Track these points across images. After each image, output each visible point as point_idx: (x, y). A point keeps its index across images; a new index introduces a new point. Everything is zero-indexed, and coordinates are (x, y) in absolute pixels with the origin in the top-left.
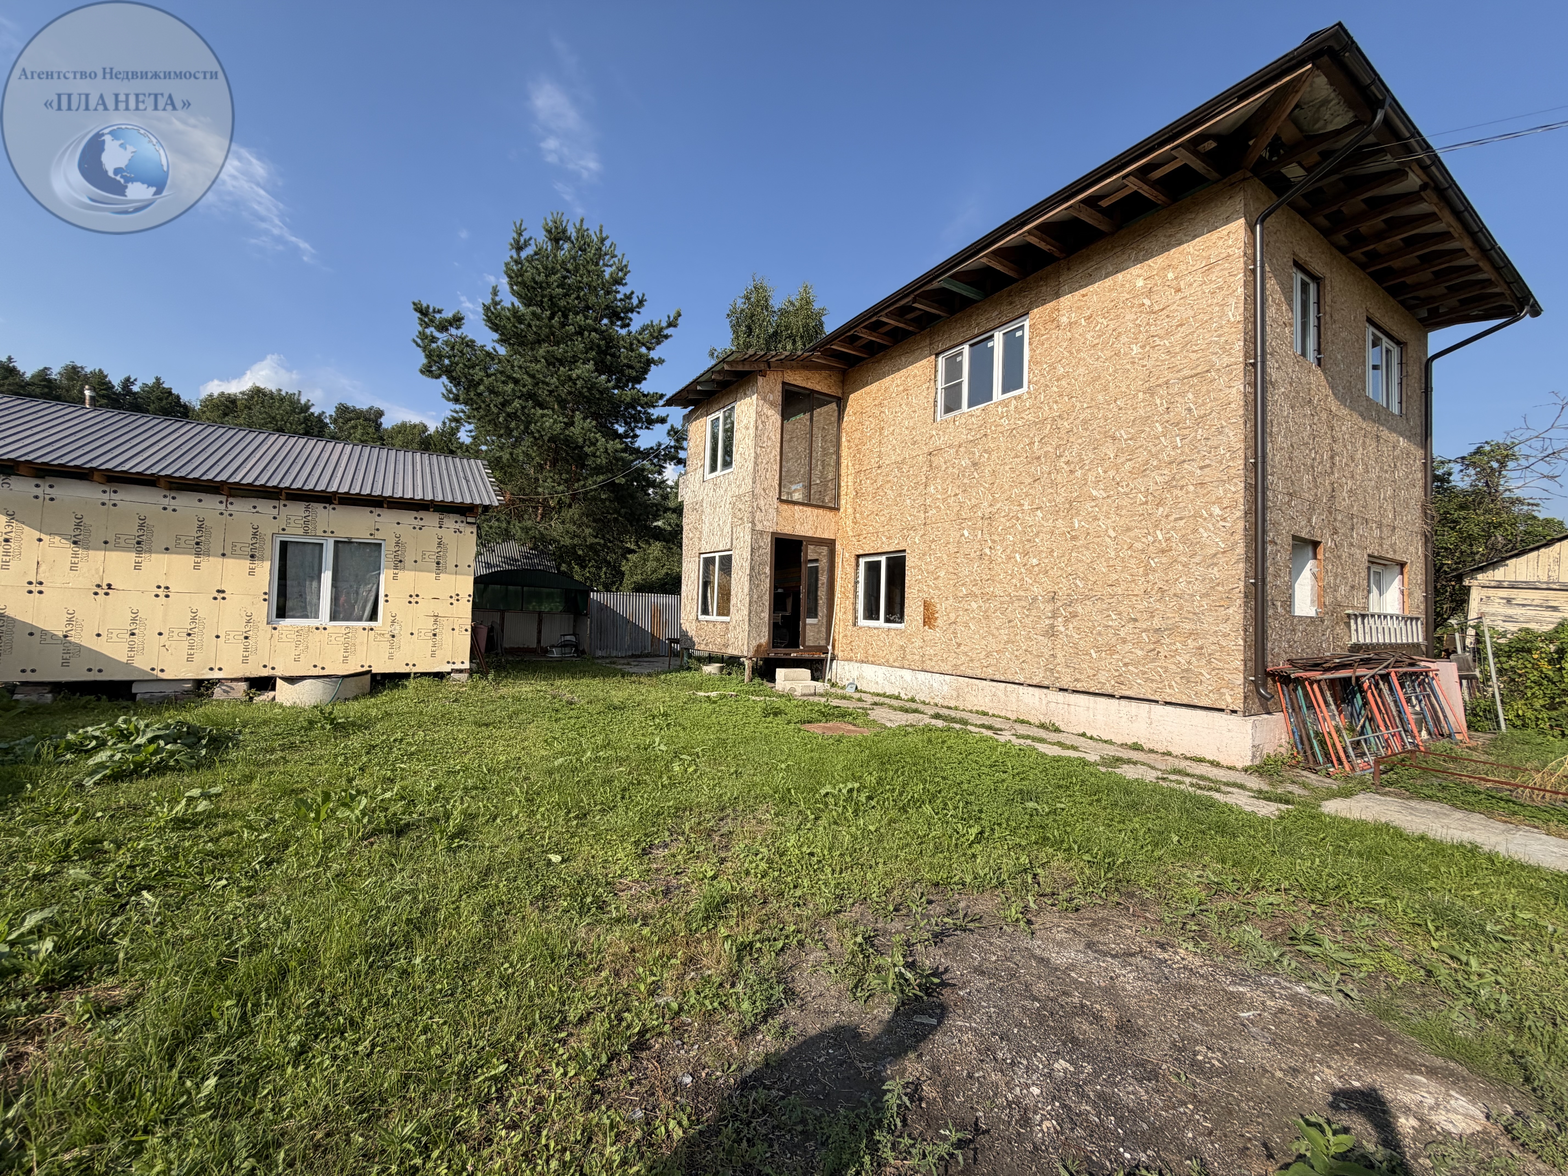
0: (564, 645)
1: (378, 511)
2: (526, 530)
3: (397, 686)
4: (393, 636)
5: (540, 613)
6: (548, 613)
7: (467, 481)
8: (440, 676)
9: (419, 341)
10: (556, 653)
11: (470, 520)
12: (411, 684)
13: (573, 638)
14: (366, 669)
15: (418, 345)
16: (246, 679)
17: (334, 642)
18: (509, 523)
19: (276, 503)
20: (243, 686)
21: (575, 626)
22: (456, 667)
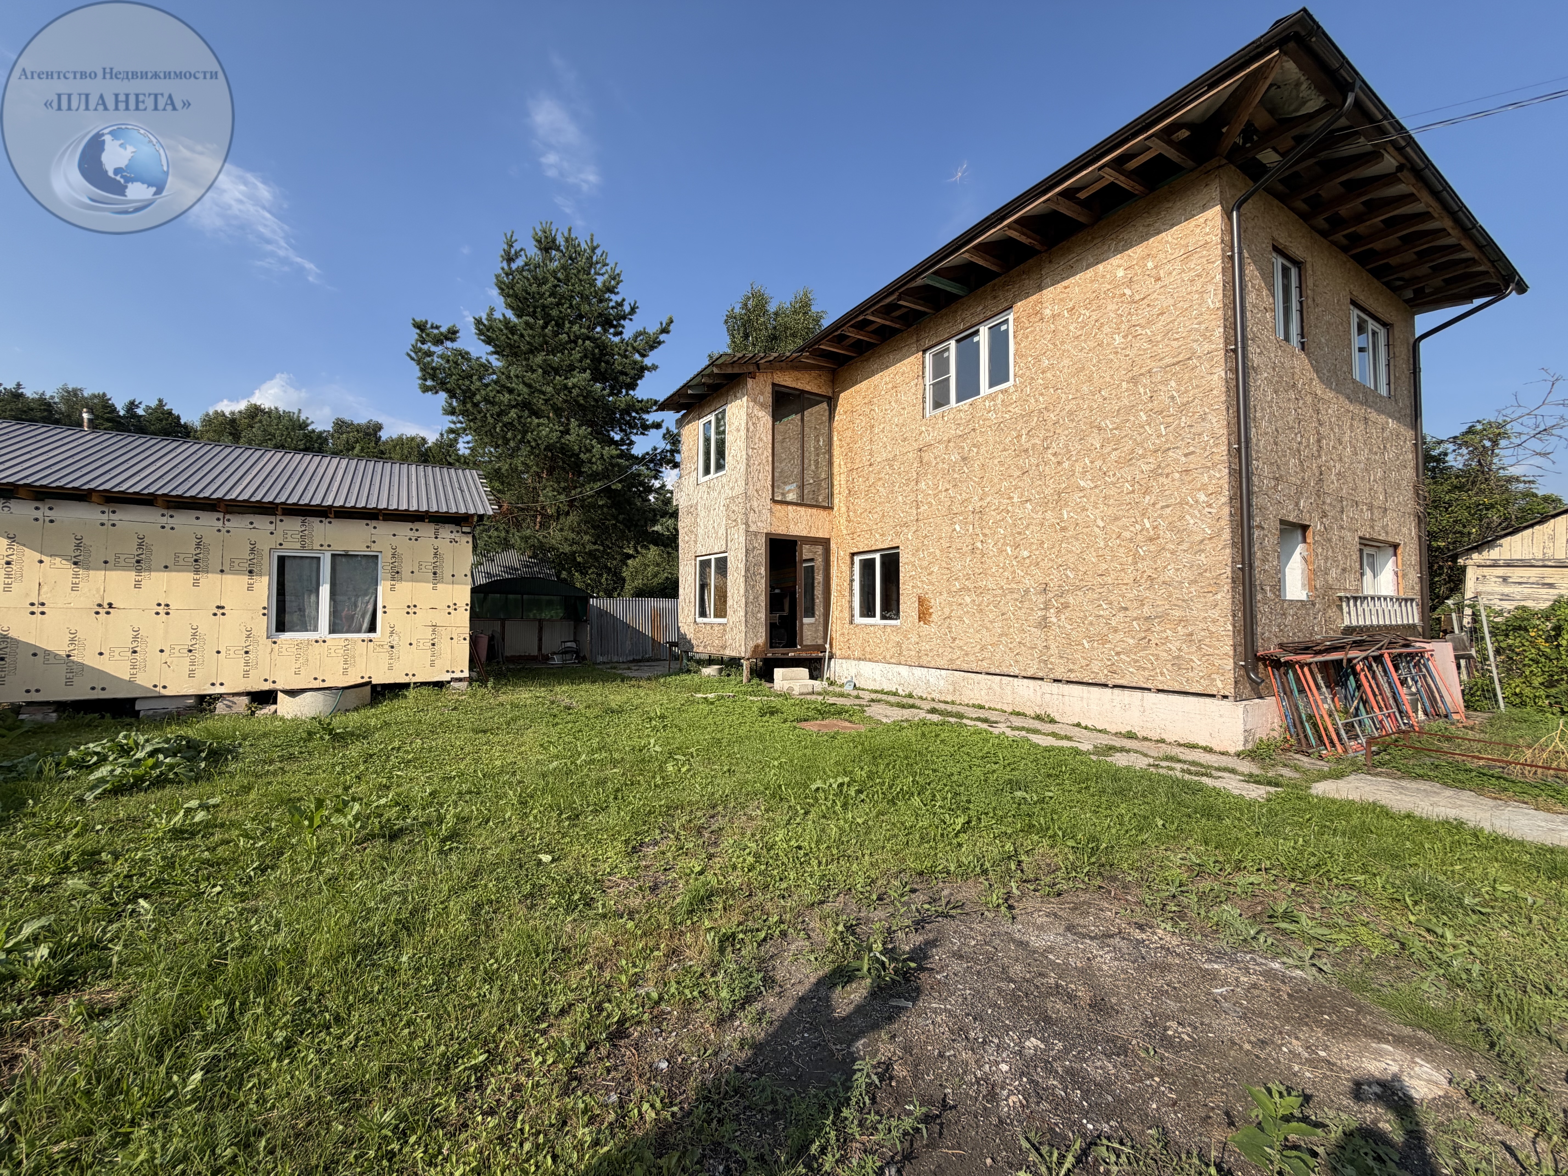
0: (565, 652)
1: (374, 523)
2: (525, 539)
3: (397, 696)
4: (392, 647)
5: (540, 621)
6: (548, 620)
7: (462, 491)
8: (440, 685)
9: (413, 354)
10: (557, 660)
11: (465, 529)
12: (411, 693)
13: (573, 645)
14: (366, 680)
15: (412, 359)
16: (248, 694)
17: (333, 654)
18: (507, 532)
19: (272, 518)
20: (245, 700)
21: (575, 634)
22: (455, 676)
